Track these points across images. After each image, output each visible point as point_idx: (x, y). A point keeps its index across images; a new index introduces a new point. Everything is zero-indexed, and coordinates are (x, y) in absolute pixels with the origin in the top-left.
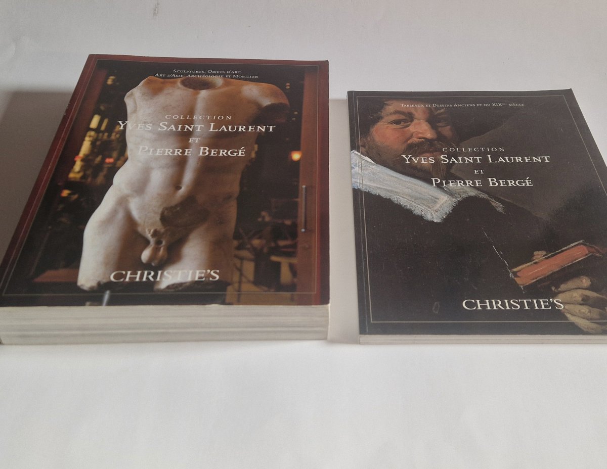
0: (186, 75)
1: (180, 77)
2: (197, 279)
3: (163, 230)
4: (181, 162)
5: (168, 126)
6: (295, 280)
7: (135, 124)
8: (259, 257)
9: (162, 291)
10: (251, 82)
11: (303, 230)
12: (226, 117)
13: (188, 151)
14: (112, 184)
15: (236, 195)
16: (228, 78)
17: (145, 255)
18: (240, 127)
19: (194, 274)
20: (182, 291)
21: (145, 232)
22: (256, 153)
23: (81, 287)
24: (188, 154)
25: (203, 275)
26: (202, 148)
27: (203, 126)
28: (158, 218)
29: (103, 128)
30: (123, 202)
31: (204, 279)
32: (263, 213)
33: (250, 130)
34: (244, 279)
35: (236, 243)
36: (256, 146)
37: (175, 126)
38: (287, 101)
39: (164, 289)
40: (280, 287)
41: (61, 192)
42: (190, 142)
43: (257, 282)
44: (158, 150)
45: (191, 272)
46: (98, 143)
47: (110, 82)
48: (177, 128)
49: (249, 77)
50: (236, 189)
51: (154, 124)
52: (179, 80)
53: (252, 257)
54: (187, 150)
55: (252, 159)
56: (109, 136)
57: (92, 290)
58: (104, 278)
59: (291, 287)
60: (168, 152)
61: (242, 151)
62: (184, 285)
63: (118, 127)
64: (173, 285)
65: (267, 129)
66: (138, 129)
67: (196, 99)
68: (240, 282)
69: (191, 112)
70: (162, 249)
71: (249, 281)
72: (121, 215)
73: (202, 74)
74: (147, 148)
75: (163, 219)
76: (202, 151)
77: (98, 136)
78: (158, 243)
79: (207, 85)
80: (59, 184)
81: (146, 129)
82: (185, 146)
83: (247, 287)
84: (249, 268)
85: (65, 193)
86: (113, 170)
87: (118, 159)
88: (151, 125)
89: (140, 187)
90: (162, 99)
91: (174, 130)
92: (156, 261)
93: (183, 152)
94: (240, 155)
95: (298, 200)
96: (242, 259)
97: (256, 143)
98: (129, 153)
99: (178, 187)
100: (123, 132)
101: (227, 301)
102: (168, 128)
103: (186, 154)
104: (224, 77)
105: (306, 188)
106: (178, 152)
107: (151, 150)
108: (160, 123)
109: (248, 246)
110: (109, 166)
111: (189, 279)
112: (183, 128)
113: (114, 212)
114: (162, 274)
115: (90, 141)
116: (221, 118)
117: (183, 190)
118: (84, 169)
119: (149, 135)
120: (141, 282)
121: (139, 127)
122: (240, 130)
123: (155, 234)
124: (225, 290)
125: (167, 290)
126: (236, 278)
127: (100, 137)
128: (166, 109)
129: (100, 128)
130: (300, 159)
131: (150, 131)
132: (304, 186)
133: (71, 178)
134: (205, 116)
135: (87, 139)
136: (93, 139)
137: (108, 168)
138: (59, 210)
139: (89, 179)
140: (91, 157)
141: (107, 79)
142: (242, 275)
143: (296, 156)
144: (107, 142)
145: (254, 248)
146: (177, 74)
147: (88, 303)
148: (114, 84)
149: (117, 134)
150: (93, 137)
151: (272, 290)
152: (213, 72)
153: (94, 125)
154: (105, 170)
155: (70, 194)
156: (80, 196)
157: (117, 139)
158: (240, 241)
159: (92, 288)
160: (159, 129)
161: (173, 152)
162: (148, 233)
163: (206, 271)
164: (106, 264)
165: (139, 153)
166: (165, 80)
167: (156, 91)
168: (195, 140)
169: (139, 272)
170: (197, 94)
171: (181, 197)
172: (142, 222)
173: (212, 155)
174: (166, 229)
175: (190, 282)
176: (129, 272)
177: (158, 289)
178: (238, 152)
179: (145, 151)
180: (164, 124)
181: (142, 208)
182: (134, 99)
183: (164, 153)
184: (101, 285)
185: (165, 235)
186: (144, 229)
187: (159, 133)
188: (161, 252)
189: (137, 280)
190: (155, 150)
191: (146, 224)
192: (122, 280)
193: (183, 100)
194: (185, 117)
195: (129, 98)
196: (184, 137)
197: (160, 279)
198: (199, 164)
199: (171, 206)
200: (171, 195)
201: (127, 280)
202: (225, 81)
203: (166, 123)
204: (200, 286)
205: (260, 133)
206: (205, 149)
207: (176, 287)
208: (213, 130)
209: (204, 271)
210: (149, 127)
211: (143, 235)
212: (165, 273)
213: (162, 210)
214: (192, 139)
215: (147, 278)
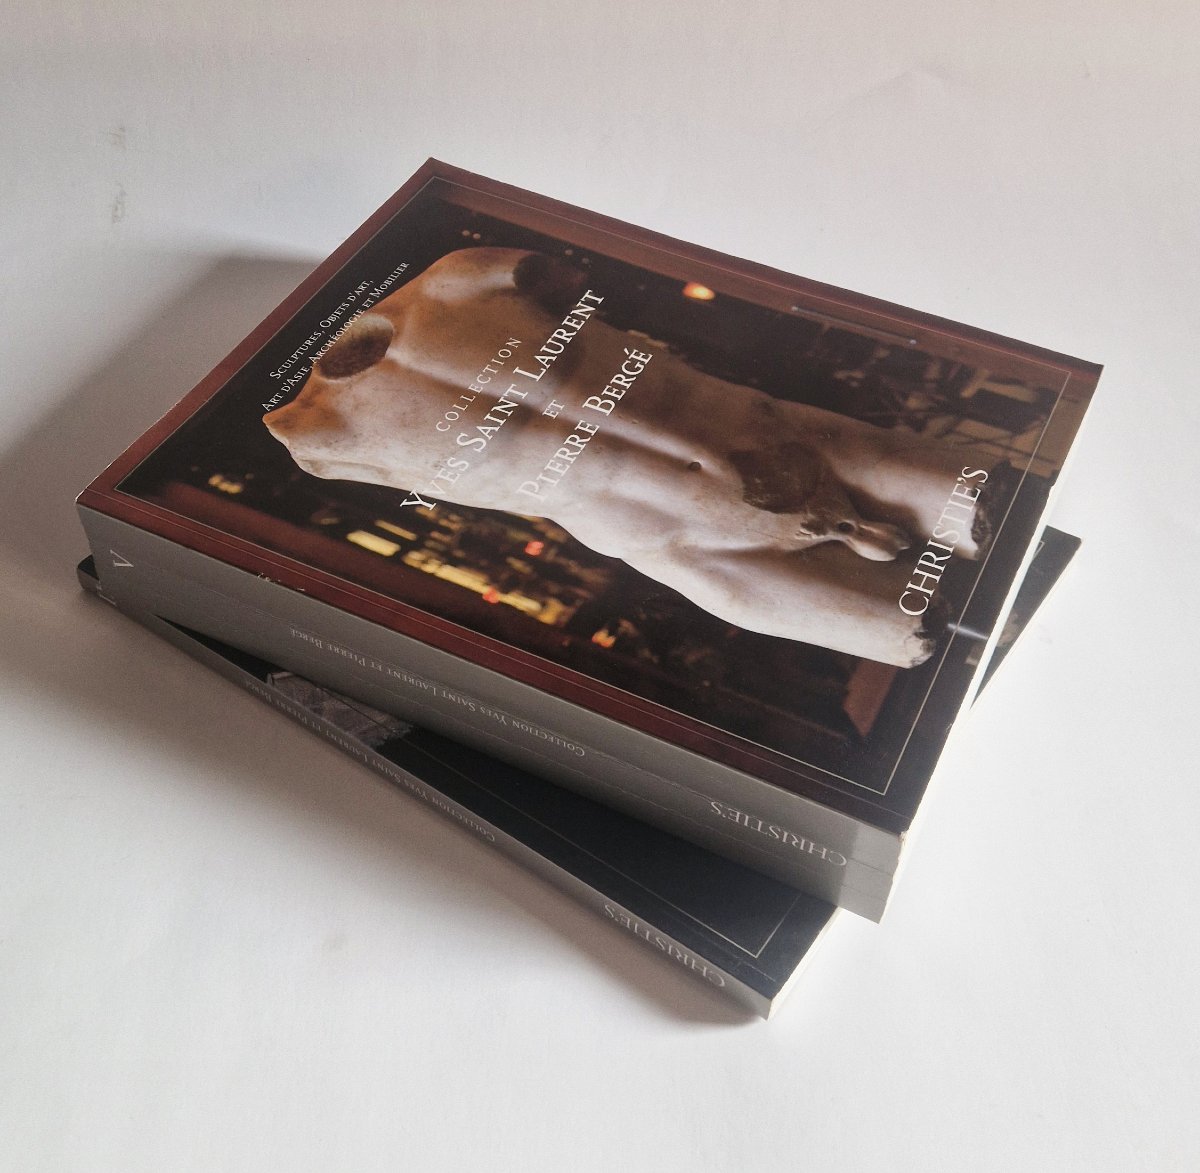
0: (305, 361)
1: (308, 375)
2: (975, 499)
3: (811, 516)
6: (1031, 385)
7: (433, 482)
9: (983, 550)
10: (419, 277)
11: (913, 342)
12: (508, 347)
13: (583, 426)
14: (619, 560)
16: (372, 305)
17: (871, 553)
19: (957, 499)
20: (996, 524)
21: (802, 542)
22: (655, 337)
23: (919, 663)
24: (591, 429)
26: (587, 405)
27: (514, 385)
28: (768, 516)
29: (409, 536)
30: (688, 557)
31: (979, 490)
32: (840, 376)
33: (578, 327)
34: (1004, 442)
37: (483, 425)
39: (980, 546)
40: (1041, 406)
41: (598, 645)
42: (554, 417)
43: (1017, 429)
44: (548, 467)
45: (950, 502)
46: (459, 554)
47: (234, 489)
48: (496, 424)
49: (396, 274)
51: (453, 454)
52: (316, 376)
53: (950, 417)
54: (578, 427)
55: (669, 348)
56: (446, 531)
57: (934, 649)
58: (910, 626)
59: (1045, 395)
60: (567, 455)
61: (637, 355)
63: (420, 511)
64: (973, 531)
65: (591, 303)
66: (453, 481)
67: (409, 372)
68: (1009, 448)
69: (450, 389)
70: (864, 527)
71: (1011, 437)
72: (729, 567)
73: (325, 338)
77: (432, 549)
78: (845, 529)
80: (566, 643)
81: (463, 470)
83: (1023, 442)
84: (972, 427)
85: (603, 639)
86: (573, 548)
87: (540, 536)
88: (452, 459)
91: (495, 429)
92: (898, 542)
93: (583, 435)
94: (645, 361)
95: (827, 325)
96: (948, 431)
98: (528, 512)
99: (694, 468)
101: (1046, 474)
102: (481, 436)
103: (592, 432)
104: (364, 309)
105: (800, 306)
106: (579, 442)
107: (541, 476)
108: (455, 444)
109: (920, 415)
110: (553, 552)
111: (970, 509)
112: (497, 414)
115: (440, 566)
116: (505, 354)
117: (705, 462)
118: (535, 593)
119: (489, 470)
120: (944, 575)
121: (449, 480)
122: (568, 339)
123: (815, 527)
124: (1020, 472)
127: (441, 548)
128: (409, 424)
129: (404, 539)
130: (710, 288)
131: (474, 466)
132: (795, 308)
133: (558, 622)
134: (481, 373)
135: (430, 568)
136: (437, 559)
137: (557, 555)
138: (655, 660)
139: (581, 592)
140: (504, 576)
141: (215, 490)
142: (988, 441)
143: (701, 292)
144: (466, 540)
145: (930, 409)
146: (285, 377)
147: (969, 661)
148: (246, 484)
149: (447, 518)
150: (430, 558)
151: (1043, 417)
152: (332, 319)
153: (386, 548)
154: (562, 561)
155: (610, 634)
156: (627, 619)
157: (466, 520)
158: (901, 421)
159: (927, 648)
160: (479, 450)
161: (573, 449)
162: (807, 538)
163: (959, 482)
164: (869, 613)
165: (542, 498)
166: (298, 398)
167: (332, 424)
168: (553, 408)
169: (916, 571)
170: (393, 365)
171: (723, 468)
172: (771, 540)
173: (620, 397)
174: (808, 510)
175: (978, 510)
176: (910, 585)
177: (976, 556)
178: (635, 361)
179: (540, 488)
180: (464, 439)
181: (725, 530)
182: (333, 463)
183: (565, 462)
184: (927, 633)
185: (828, 516)
186: (793, 541)
187: (491, 454)
188: (875, 531)
189: (938, 578)
190: (547, 473)
191: (778, 536)
192: (927, 600)
193: (398, 391)
194: (462, 403)
195: (323, 470)
196: (525, 418)
197: (950, 546)
198: (635, 421)
199: (746, 489)
200: (708, 482)
201: (931, 592)
202: (381, 312)
203: (463, 435)
204: (995, 499)
205: (595, 314)
206: (593, 402)
207: (982, 529)
208: (537, 375)
209: (957, 485)
210: (458, 463)
211: (808, 545)
212: (937, 536)
213: (747, 504)
214: (548, 412)
215: (939, 563)
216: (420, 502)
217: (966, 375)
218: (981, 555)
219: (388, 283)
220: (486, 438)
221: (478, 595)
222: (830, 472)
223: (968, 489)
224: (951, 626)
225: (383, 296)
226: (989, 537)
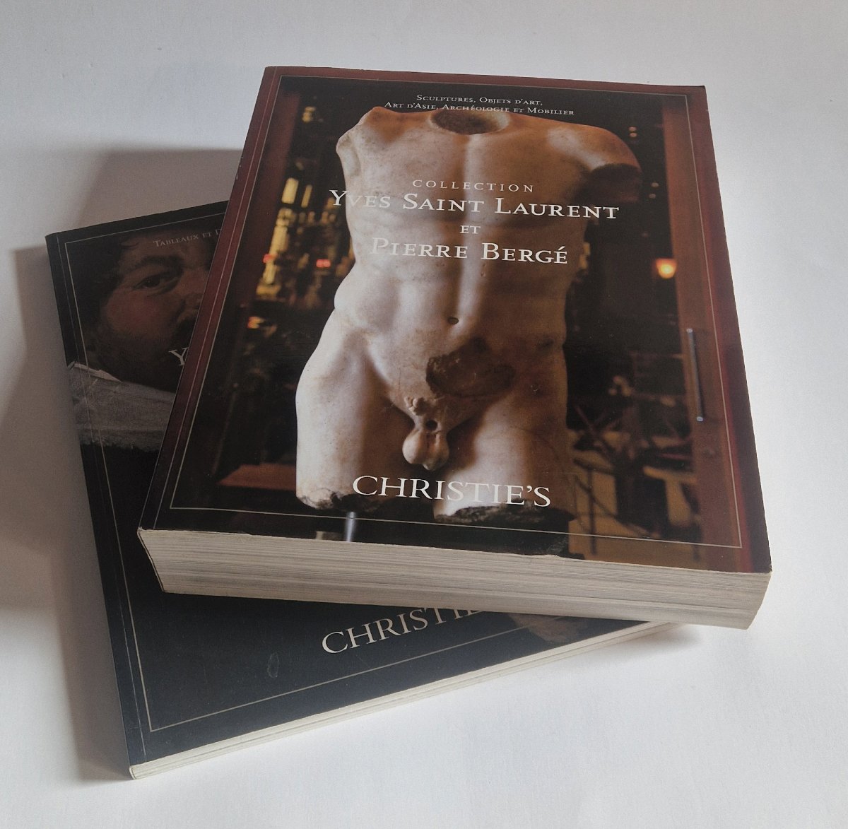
0: (440, 105)
1: (430, 110)
2: (509, 502)
3: (434, 401)
4: (451, 272)
5: (419, 202)
6: (698, 518)
7: (360, 197)
9: (449, 519)
10: (562, 123)
11: (700, 419)
12: (522, 188)
13: (462, 250)
14: (333, 308)
15: (561, 340)
16: (518, 112)
17: (410, 447)
18: (552, 207)
19: (503, 491)
20: (486, 523)
21: (403, 403)
22: (589, 259)
23: (305, 502)
24: (461, 254)
26: (486, 245)
27: (483, 202)
28: (422, 377)
29: (305, 202)
30: (355, 342)
31: (523, 503)
32: (618, 380)
33: (571, 215)
34: (598, 510)
35: (573, 435)
36: (587, 246)
37: (432, 201)
38: (635, 160)
39: (452, 516)
40: (670, 531)
41: (248, 321)
42: (463, 232)
43: (624, 515)
44: (407, 245)
45: (497, 487)
46: (300, 231)
47: (307, 117)
48: (436, 205)
49: (558, 112)
50: (558, 328)
51: (393, 197)
52: (429, 115)
53: (609, 466)
54: (459, 248)
55: (582, 271)
56: (318, 217)
57: (323, 509)
58: (341, 488)
59: (691, 532)
60: (425, 250)
61: (561, 255)
62: (488, 512)
63: (330, 201)
64: (468, 509)
65: (604, 214)
66: (367, 205)
67: (463, 151)
68: (592, 515)
69: (458, 174)
70: (438, 436)
71: (609, 514)
72: (355, 368)
73: (469, 105)
74: (387, 243)
75: (432, 378)
76: (486, 251)
77: (298, 218)
78: (430, 425)
79: (481, 126)
80: (242, 306)
81: (380, 206)
82: (455, 240)
83: (607, 526)
84: (605, 487)
85: (255, 322)
86: (332, 283)
87: (337, 262)
88: (389, 198)
89: (384, 316)
90: (401, 150)
91: (431, 208)
92: (431, 461)
93: (453, 252)
94: (558, 261)
95: (682, 357)
96: (589, 468)
97: (586, 240)
98: (355, 249)
99: (452, 320)
100: (341, 211)
101: (572, 550)
102: (420, 203)
103: (458, 256)
104: (511, 110)
105: (694, 334)
106: (443, 252)
107: (395, 245)
108: (404, 194)
109: (598, 444)
110: (325, 273)
111: (496, 501)
112: (447, 205)
113: (342, 363)
114: (444, 485)
115: (285, 226)
116: (514, 188)
117: (461, 326)
118: (281, 277)
119: (387, 218)
120: (407, 499)
121: (368, 202)
122: (552, 214)
123: (422, 407)
124: (566, 528)
125: (458, 520)
126: (582, 505)
127: (301, 220)
128: (411, 168)
129: (301, 203)
130: (676, 273)
131: (387, 210)
132: (690, 331)
133: (260, 296)
134: (485, 183)
135: (280, 223)
136: (290, 223)
137: (323, 277)
138: (247, 353)
139: (293, 298)
140: (290, 257)
141: (301, 112)
142: (592, 500)
143: (666, 269)
144: (315, 230)
145: (611, 450)
146: (422, 103)
147: (320, 533)
148: (313, 122)
149: (330, 214)
150: (289, 219)
151: (656, 535)
152: (490, 101)
153: (288, 197)
154: (318, 280)
155: (261, 324)
156: (279, 328)
157: (333, 223)
158: (582, 432)
159: (322, 504)
160: (404, 207)
161: (435, 251)
162: (407, 405)
163: (525, 488)
164: (343, 461)
165: (375, 251)
166: (404, 113)
167: (389, 135)
168: (471, 229)
169: (403, 480)
170: (464, 141)
171: (460, 338)
172: (396, 384)
173: (506, 258)
174: (440, 399)
175: (498, 508)
176: (385, 479)
177: (440, 516)
178: (553, 256)
179: (384, 248)
180: (411, 197)
181: (392, 356)
182: (353, 149)
183: (418, 252)
184: (339, 500)
185: (439, 412)
186: (401, 397)
187: (405, 215)
188: (437, 444)
189: (401, 495)
190: (401, 246)
191: (403, 388)
192: (374, 493)
193: (440, 152)
194: (448, 185)
195: (344, 148)
196: (451, 222)
197: (442, 496)
198: (484, 275)
199: (444, 356)
200: (440, 333)
201: (383, 493)
202: (514, 119)
203: (415, 195)
204: (518, 517)
205: (592, 219)
206: (491, 247)
207: (474, 514)
208: (502, 211)
209: (522, 487)
210: (386, 202)
211: (401, 408)
212: (450, 485)
213: (427, 361)
214: (465, 228)
215: (419, 493)
218: (443, 519)
219: (547, 111)
220: (419, 206)
221: (267, 251)
222: (493, 401)
223: (520, 495)
224: (352, 515)
225: (532, 114)
226: (466, 521)
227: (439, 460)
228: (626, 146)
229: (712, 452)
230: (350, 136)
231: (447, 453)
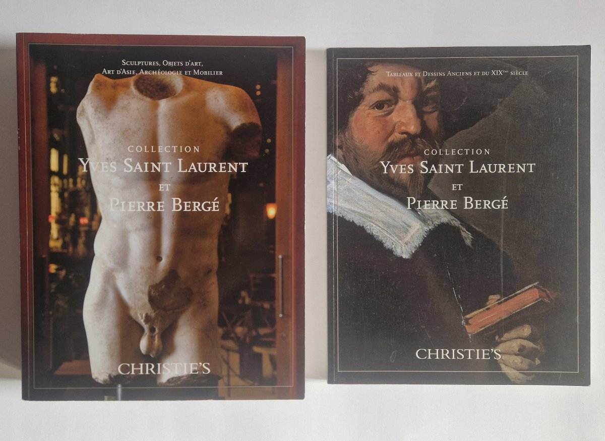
0: (137, 69)
1: (132, 75)
2: (191, 373)
3: (153, 315)
5: (134, 165)
6: (276, 373)
7: (98, 163)
8: (244, 347)
9: (164, 385)
10: (216, 84)
11: (281, 315)
12: (193, 148)
13: (161, 204)
14: (94, 255)
15: (216, 268)
16: (188, 75)
17: (143, 344)
18: (210, 164)
19: (188, 366)
20: (181, 385)
21: (138, 317)
22: (231, 206)
23: (96, 380)
24: (161, 208)
25: (196, 368)
26: (174, 199)
27: (170, 163)
28: (146, 299)
29: (65, 171)
30: (109, 278)
31: (197, 373)
32: (243, 294)
33: (221, 171)
34: (231, 373)
35: (220, 331)
36: (230, 195)
37: (141, 165)
38: (259, 119)
39: (166, 383)
40: (263, 381)
41: (49, 268)
42: (160, 190)
43: (243, 376)
44: (130, 203)
45: (185, 364)
46: (66, 195)
47: (53, 89)
48: (143, 169)
49: (213, 73)
51: (117, 162)
52: (132, 80)
53: (237, 348)
54: (159, 203)
55: (227, 216)
56: (75, 183)
57: (106, 384)
58: (113, 371)
59: (272, 381)
60: (140, 207)
61: (216, 204)
62: (182, 379)
63: (80, 167)
64: (173, 378)
65: (240, 168)
66: (103, 171)
67: (156, 116)
68: (229, 376)
70: (156, 337)
71: (236, 375)
72: (111, 296)
73: (157, 68)
74: (118, 202)
75: (151, 300)
76: (174, 204)
77: (63, 184)
78: (152, 330)
79: (165, 91)
80: (44, 256)
81: (111, 171)
82: (156, 197)
83: (236, 381)
84: (235, 358)
85: (53, 268)
86: (91, 235)
87: (91, 219)
88: (115, 163)
89: (122, 258)
90: (118, 117)
91: (141, 171)
92: (154, 352)
93: (156, 207)
94: (214, 210)
95: (275, 275)
96: (228, 350)
97: (230, 191)
98: (101, 208)
99: (159, 259)
100: (88, 177)
101: (220, 395)
102: (134, 167)
103: (159, 210)
104: (183, 73)
105: (282, 258)
106: (150, 207)
107: (123, 203)
108: (124, 159)
109: (232, 335)
110: (86, 228)
111: (185, 373)
112: (150, 167)
113: (104, 293)
114: (161, 366)
115: (56, 191)
116: (188, 149)
117: (164, 262)
118: (63, 231)
119: (116, 181)
120: (145, 376)
121: (103, 169)
122: (211, 171)
123: (148, 319)
124: (216, 384)
125: (168, 384)
126: (225, 372)
127: (65, 186)
128: (125, 134)
129: (62, 171)
130: (276, 214)
131: (116, 174)
132: (280, 257)
133: (52, 248)
134: (171, 146)
135: (54, 189)
136: (59, 189)
137: (85, 231)
138: (53, 291)
139: (71, 249)
140: (64, 217)
141: (48, 82)
142: (229, 368)
143: (271, 211)
144: (75, 194)
145: (238, 338)
146: (127, 68)
147: (106, 397)
148: (59, 92)
149: (82, 179)
150: (58, 185)
151: (256, 384)
152: (170, 64)
153: (54, 166)
154: (83, 234)
155: (57, 270)
156: (67, 271)
157: (84, 188)
158: (225, 328)
159: (105, 381)
160: (125, 171)
161: (146, 207)
162: (140, 318)
163: (198, 364)
164: (112, 355)
165: (112, 210)
166: (116, 80)
167: (109, 103)
168: (165, 187)
169: (142, 365)
170: (156, 106)
171: (164, 271)
172: (133, 305)
173: (186, 210)
174: (156, 312)
175: (186, 376)
176: (133, 365)
177: (160, 383)
178: (211, 205)
179: (117, 206)
180: (128, 162)
181: (130, 286)
182: (87, 119)
183: (136, 208)
184: (112, 378)
185: (156, 321)
186: (137, 314)
187: (126, 178)
188: (156, 342)
189: (141, 373)
190: (127, 204)
191: (137, 307)
192: (129, 373)
193: (142, 118)
194: (149, 149)
195: (81, 117)
196: (154, 178)
197: (160, 372)
198: (175, 224)
199: (156, 284)
200: (153, 269)
201: (133, 373)
202: (185, 81)
203: (131, 159)
204: (195, 381)
205: (232, 175)
206: (177, 202)
207: (175, 381)
208: (182, 170)
209: (197, 364)
210: (114, 167)
211: (137, 320)
212: (164, 365)
213: (148, 288)
214: (162, 186)
215: (150, 371)
216: (85, 165)
217: (269, 345)
218: (162, 385)
219: (205, 73)
220: (133, 169)
221: (50, 213)
222: (182, 312)
224: (120, 386)
227: (158, 351)
228: (254, 105)
229: (285, 335)
230: (84, 106)
231: (161, 346)
